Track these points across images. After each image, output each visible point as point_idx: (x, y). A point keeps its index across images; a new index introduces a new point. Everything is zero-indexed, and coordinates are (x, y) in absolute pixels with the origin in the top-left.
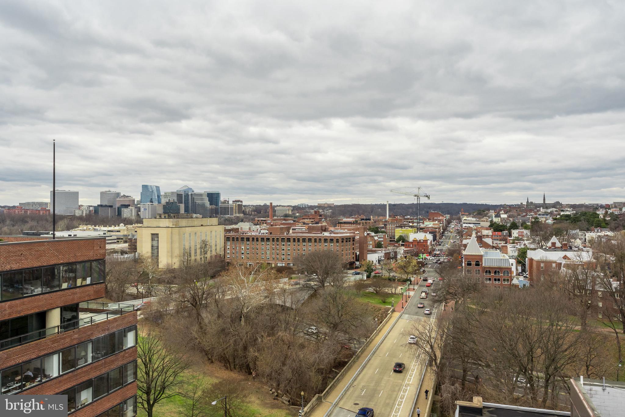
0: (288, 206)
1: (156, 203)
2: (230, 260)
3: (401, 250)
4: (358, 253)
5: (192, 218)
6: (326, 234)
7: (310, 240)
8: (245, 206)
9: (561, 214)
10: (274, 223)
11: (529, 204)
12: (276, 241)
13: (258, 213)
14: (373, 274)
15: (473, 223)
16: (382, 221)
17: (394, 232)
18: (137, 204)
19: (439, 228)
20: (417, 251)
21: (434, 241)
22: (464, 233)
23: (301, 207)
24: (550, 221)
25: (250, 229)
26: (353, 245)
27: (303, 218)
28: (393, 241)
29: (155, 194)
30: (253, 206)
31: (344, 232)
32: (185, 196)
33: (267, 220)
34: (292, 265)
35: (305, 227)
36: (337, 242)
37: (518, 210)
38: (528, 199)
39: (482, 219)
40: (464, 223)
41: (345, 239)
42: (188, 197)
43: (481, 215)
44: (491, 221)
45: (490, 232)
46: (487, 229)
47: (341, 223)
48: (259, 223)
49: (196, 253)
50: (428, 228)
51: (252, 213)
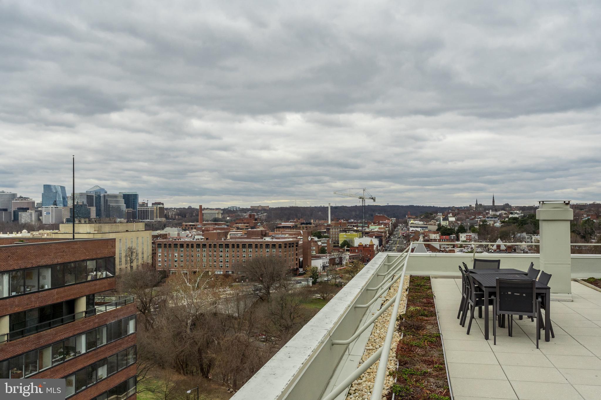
0: (217, 209)
1: (61, 206)
2: (162, 268)
3: (347, 256)
4: (301, 259)
5: (115, 222)
6: (268, 239)
7: (250, 246)
8: (167, 209)
9: (510, 217)
10: (205, 228)
11: (478, 206)
12: (213, 247)
13: (183, 217)
14: (318, 280)
15: (421, 227)
16: (324, 226)
17: (338, 237)
18: (38, 208)
19: (385, 233)
20: (363, 257)
21: (380, 246)
22: (411, 237)
23: (232, 209)
24: (498, 224)
25: (178, 234)
26: (297, 250)
27: (236, 222)
28: (336, 246)
29: (59, 196)
30: (177, 209)
31: (286, 237)
32: (96, 198)
33: (197, 225)
34: (230, 273)
35: (242, 233)
36: (279, 248)
37: (467, 212)
38: (477, 201)
39: (430, 223)
40: (411, 227)
41: (288, 244)
42: (100, 198)
43: (429, 218)
44: (439, 225)
45: (437, 236)
46: (434, 233)
47: (279, 228)
48: (187, 228)
49: (120, 262)
50: (374, 232)
51: (175, 217)
